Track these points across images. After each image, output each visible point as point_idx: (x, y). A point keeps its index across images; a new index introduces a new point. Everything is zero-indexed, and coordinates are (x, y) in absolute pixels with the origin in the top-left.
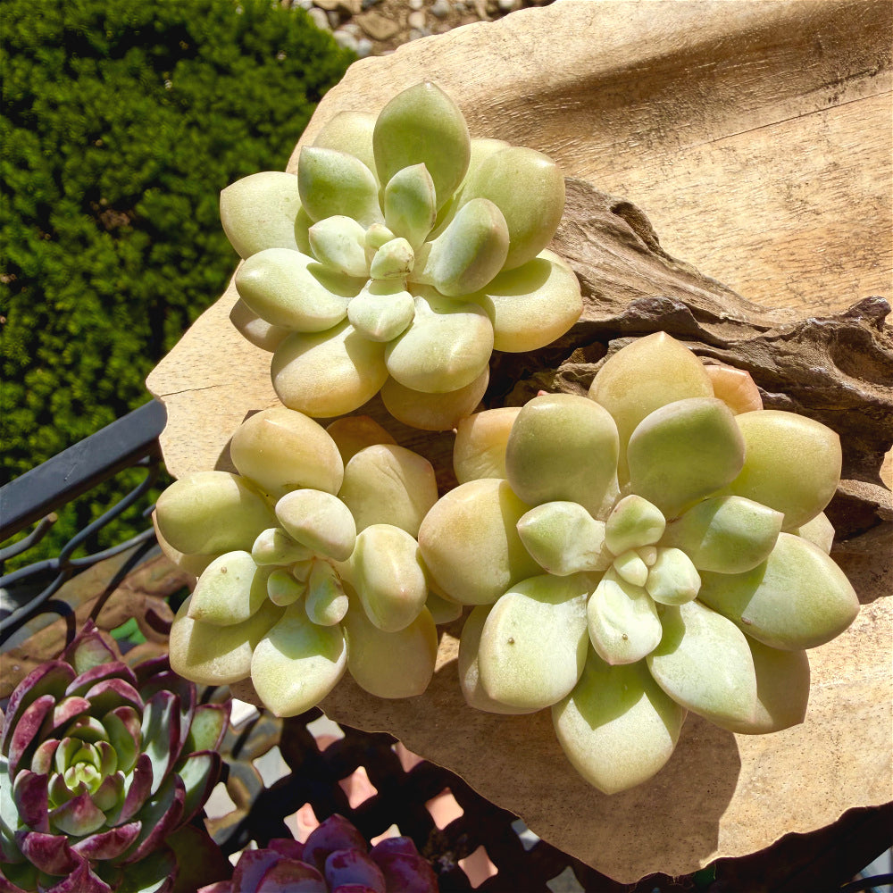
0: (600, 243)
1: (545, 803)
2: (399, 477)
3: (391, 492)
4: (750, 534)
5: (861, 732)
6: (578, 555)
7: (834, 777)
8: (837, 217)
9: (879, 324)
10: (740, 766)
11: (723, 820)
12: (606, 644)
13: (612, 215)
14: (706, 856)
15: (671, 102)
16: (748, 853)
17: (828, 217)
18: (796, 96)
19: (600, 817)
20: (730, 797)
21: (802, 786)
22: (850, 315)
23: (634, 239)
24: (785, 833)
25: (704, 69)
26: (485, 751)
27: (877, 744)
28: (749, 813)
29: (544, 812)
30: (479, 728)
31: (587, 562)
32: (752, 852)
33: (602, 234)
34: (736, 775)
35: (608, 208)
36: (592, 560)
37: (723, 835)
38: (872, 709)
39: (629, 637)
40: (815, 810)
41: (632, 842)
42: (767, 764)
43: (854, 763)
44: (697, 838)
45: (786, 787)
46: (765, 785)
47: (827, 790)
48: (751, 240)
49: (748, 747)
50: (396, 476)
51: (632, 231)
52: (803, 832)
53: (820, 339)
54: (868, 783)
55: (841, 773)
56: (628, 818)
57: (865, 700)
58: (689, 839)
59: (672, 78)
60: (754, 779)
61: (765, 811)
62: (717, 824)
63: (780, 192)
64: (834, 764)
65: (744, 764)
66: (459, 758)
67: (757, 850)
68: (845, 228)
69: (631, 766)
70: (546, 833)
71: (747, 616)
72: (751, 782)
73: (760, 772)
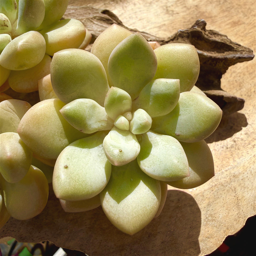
0: (99, 24)
2: (14, 111)
3: (11, 118)
4: (167, 92)
5: (243, 185)
6: (96, 122)
7: (238, 206)
8: (185, 14)
9: (204, 28)
10: (200, 212)
11: (200, 238)
12: (112, 156)
13: (102, 14)
16: (213, 251)
17: (182, 14)
20: (200, 227)
21: (227, 214)
22: (193, 27)
23: (112, 21)
24: (226, 236)
27: (250, 188)
28: (209, 232)
31: (101, 125)
32: (215, 249)
33: (99, 21)
34: (200, 216)
35: (100, 12)
36: (104, 124)
37: (202, 245)
38: (244, 174)
39: (123, 150)
40: (235, 223)
42: (211, 209)
43: (244, 198)
45: (221, 216)
46: (213, 217)
47: (237, 213)
48: (158, 25)
50: (12, 111)
51: (110, 18)
52: (233, 234)
53: (184, 36)
54: (251, 205)
55: (240, 204)
57: (240, 172)
58: (188, 252)
60: (207, 216)
61: (215, 229)
62: (198, 241)
63: (164, 9)
64: (237, 201)
65: (202, 210)
67: (217, 248)
68: (188, 16)
69: (140, 216)
71: (177, 132)
72: (207, 218)
73: (209, 212)
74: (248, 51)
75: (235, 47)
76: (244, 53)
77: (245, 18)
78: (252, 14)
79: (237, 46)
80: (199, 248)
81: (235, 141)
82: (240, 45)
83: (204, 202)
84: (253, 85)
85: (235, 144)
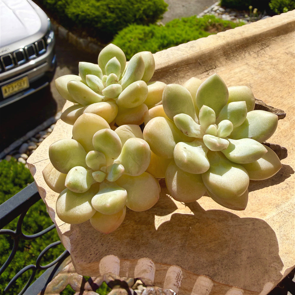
1: (216, 267)
2: (130, 131)
10: (275, 233)
11: (280, 254)
14: (281, 269)
15: (169, 78)
18: (199, 75)
19: (237, 267)
25: (174, 70)
26: (186, 254)
28: (287, 248)
29: (216, 271)
30: (180, 245)
34: (275, 236)
37: (283, 259)
41: (253, 273)
42: (283, 230)
44: (275, 264)
49: (274, 225)
56: (248, 264)
58: (272, 265)
59: (167, 72)
60: (281, 236)
62: (279, 256)
65: (275, 231)
66: (177, 259)
70: (221, 280)
71: (250, 136)
72: (281, 237)
73: (282, 233)
74: (281, 111)
75: (270, 109)
76: (277, 112)
77: (270, 98)
78: (274, 96)
79: (271, 108)
80: (281, 262)
81: (288, 184)
82: (273, 108)
83: (276, 225)
84: (290, 145)
85: (288, 186)
